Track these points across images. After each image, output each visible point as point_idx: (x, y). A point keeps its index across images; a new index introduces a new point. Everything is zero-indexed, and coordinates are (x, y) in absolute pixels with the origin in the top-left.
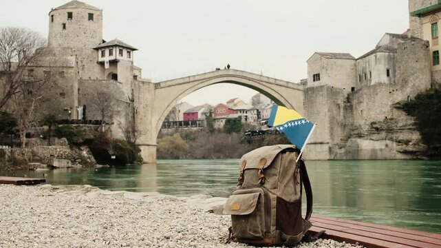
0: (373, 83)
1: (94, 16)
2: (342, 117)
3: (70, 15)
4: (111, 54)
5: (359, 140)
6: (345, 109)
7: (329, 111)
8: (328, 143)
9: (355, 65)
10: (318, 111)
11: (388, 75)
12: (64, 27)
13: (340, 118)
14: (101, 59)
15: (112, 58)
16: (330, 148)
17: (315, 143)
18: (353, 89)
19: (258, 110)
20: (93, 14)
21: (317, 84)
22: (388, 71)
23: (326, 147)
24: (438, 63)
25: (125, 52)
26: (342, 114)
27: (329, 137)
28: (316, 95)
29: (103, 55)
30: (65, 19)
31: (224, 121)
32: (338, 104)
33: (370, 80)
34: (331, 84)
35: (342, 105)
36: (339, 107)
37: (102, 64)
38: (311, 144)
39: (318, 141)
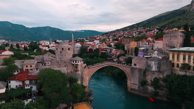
0: (153, 70)
1: (70, 49)
3: (63, 49)
4: (76, 62)
5: (148, 86)
6: (144, 75)
7: (139, 76)
9: (147, 62)
10: (135, 75)
11: (158, 68)
12: (61, 53)
13: (142, 78)
14: (72, 63)
15: (76, 64)
16: (138, 87)
17: (134, 84)
18: (146, 69)
21: (135, 66)
22: (158, 67)
23: (137, 86)
24: (174, 67)
25: (80, 61)
27: (138, 83)
29: (73, 62)
30: (61, 50)
31: (101, 53)
32: (141, 74)
33: (152, 69)
34: (140, 68)
37: (73, 64)
38: (133, 84)
39: (135, 83)
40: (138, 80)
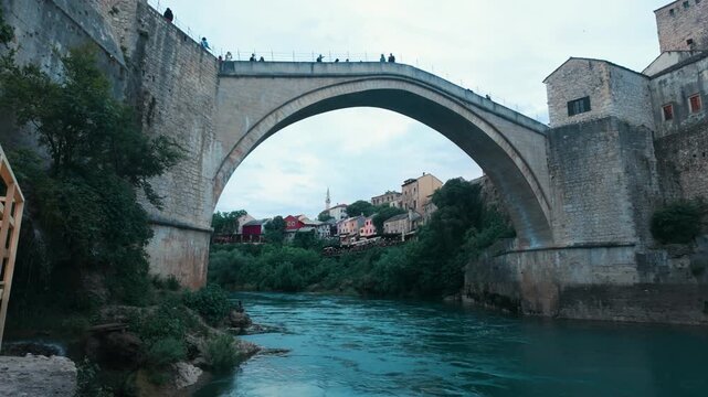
2: (655, 188)
6: (660, 169)
7: (628, 171)
8: (633, 245)
9: (650, 90)
10: (593, 174)
13: (653, 188)
16: (640, 259)
17: (589, 247)
19: (331, 225)
23: (629, 253)
26: (654, 181)
27: (634, 232)
28: (585, 142)
32: (647, 159)
35: (653, 160)
36: (648, 167)
38: (577, 247)
39: (598, 240)
40: (630, 204)
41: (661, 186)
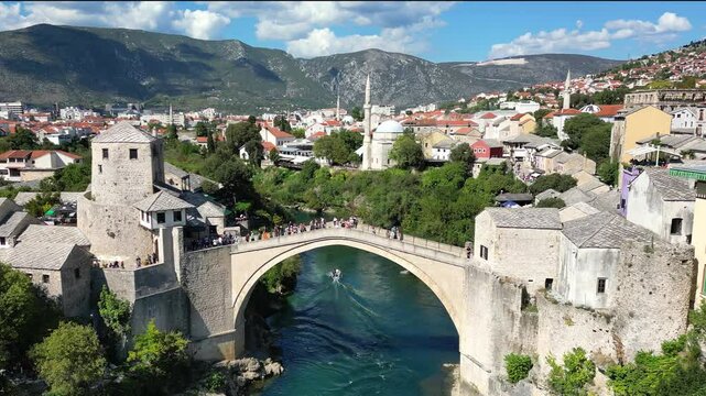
1: (139, 152)
3: (105, 152)
4: (148, 219)
5: (533, 390)
6: (524, 321)
7: (495, 319)
8: (489, 371)
9: (558, 240)
11: (601, 290)
12: (101, 171)
13: (514, 335)
14: (141, 221)
15: (149, 226)
16: (490, 382)
17: (473, 360)
18: (549, 281)
20: (136, 150)
21: (484, 263)
23: (487, 376)
25: (168, 215)
26: (516, 329)
27: (492, 362)
28: (479, 285)
29: (143, 217)
30: (100, 158)
32: (510, 312)
34: (503, 273)
35: (519, 313)
36: (513, 317)
38: (468, 357)
40: (492, 343)
41: (521, 334)
